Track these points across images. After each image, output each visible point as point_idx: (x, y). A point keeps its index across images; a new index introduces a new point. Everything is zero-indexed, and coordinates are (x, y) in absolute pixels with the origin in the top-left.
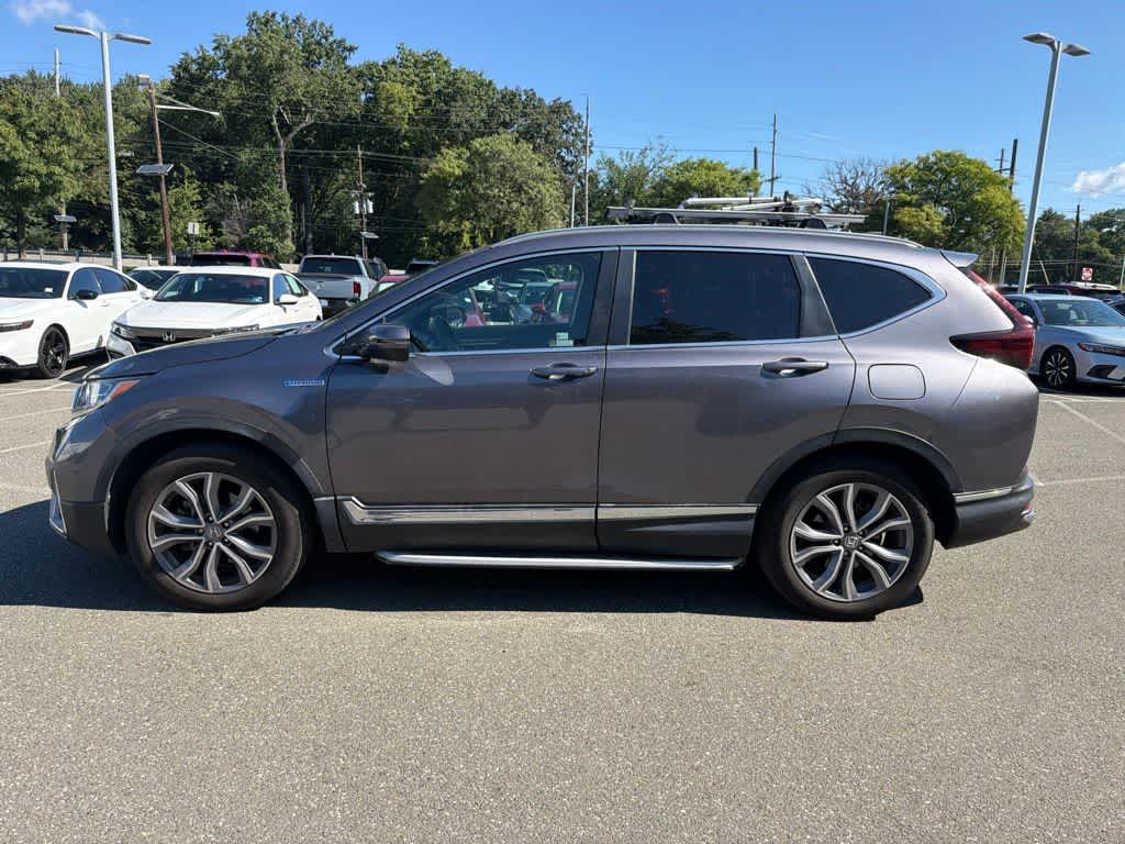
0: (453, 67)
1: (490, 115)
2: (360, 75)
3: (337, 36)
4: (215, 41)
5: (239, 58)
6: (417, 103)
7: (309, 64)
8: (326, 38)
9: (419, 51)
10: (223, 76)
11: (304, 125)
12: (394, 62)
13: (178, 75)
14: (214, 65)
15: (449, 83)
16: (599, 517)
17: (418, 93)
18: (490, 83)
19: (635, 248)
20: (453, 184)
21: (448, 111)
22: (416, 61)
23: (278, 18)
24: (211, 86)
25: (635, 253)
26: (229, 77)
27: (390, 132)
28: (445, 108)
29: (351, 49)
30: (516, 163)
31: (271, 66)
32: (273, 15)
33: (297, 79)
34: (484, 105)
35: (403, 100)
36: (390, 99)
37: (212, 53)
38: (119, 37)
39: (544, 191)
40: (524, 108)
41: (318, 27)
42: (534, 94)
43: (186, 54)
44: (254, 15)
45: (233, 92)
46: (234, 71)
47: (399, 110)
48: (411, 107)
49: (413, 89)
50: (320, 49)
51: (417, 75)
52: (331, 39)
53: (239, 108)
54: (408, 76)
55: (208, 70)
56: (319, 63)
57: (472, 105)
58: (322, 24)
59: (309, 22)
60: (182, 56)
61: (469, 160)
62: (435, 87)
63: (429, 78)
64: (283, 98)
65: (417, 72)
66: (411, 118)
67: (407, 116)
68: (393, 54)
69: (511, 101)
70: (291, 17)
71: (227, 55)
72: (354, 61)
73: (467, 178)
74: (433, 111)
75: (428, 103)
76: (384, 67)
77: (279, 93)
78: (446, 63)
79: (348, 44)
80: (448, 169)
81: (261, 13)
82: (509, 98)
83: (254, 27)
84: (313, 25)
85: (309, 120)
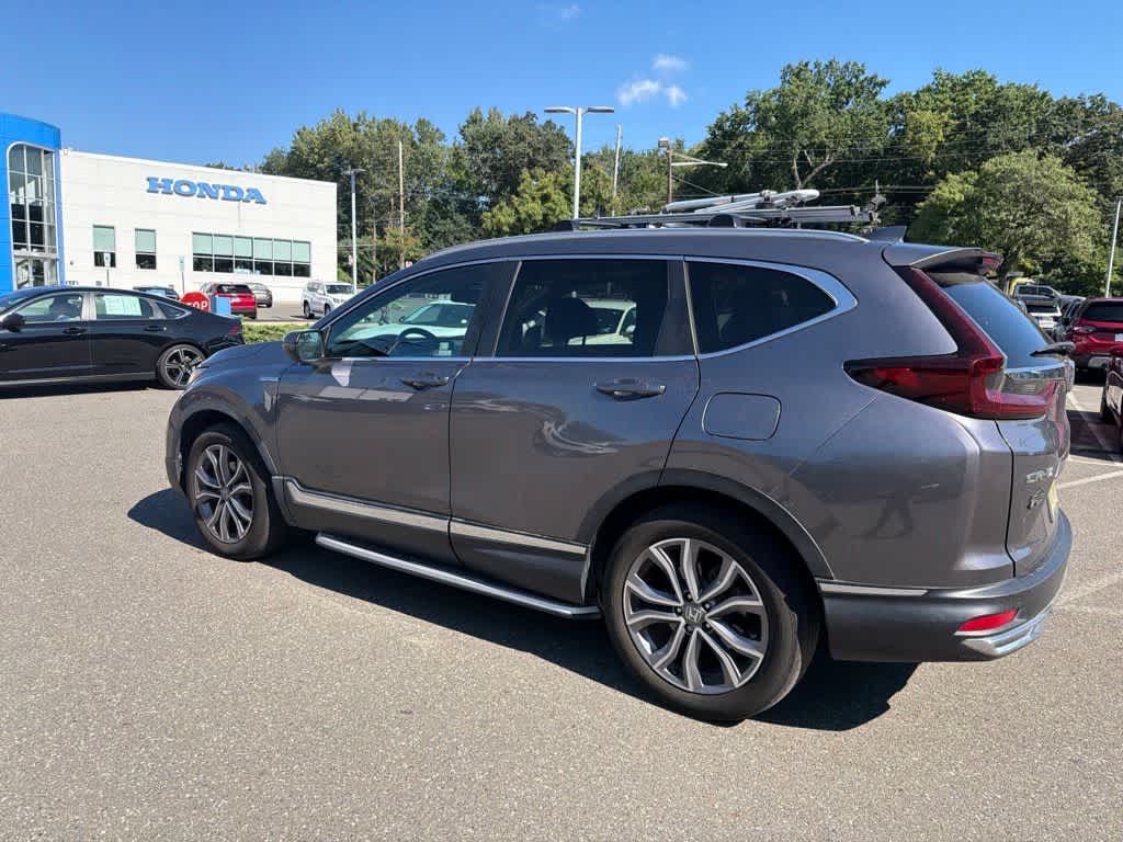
0: (998, 85)
1: (1040, 131)
2: (890, 108)
3: (869, 74)
4: (748, 98)
5: (768, 110)
6: (949, 129)
7: (836, 105)
8: (857, 77)
9: (959, 73)
10: (752, 129)
11: (824, 165)
12: (929, 90)
13: (713, 134)
14: (746, 120)
15: (989, 102)
16: (452, 531)
17: (953, 118)
18: (1045, 95)
19: (520, 259)
20: (953, 211)
21: (985, 133)
22: (954, 85)
23: (811, 66)
24: (741, 140)
25: (520, 264)
26: (758, 129)
27: (916, 162)
28: (982, 130)
29: (883, 84)
30: (1034, 181)
31: (796, 112)
32: (807, 65)
33: (822, 122)
34: (1033, 121)
35: (932, 126)
36: (917, 129)
37: (744, 109)
38: (590, 110)
39: (1070, 209)
40: (1087, 117)
41: (850, 67)
42: (1103, 100)
43: (723, 114)
44: (789, 66)
45: (762, 142)
46: (762, 123)
47: (926, 138)
48: (941, 133)
49: (946, 116)
50: (850, 88)
51: (954, 100)
52: (862, 78)
53: (765, 157)
54: (941, 102)
55: (740, 125)
56: (847, 103)
57: (1015, 122)
58: (855, 64)
59: (841, 65)
60: (719, 116)
61: (977, 184)
62: (973, 109)
63: (967, 100)
64: (806, 142)
65: (953, 96)
66: (940, 146)
67: (935, 144)
68: (929, 80)
69: (1070, 111)
70: (825, 62)
71: (757, 109)
72: (885, 96)
73: (971, 203)
74: (966, 134)
75: (962, 127)
76: (917, 96)
77: (802, 137)
78: (990, 81)
79: (879, 79)
80: (947, 195)
81: (795, 65)
82: (1066, 110)
83: (787, 78)
84: (846, 67)
85: (828, 160)
